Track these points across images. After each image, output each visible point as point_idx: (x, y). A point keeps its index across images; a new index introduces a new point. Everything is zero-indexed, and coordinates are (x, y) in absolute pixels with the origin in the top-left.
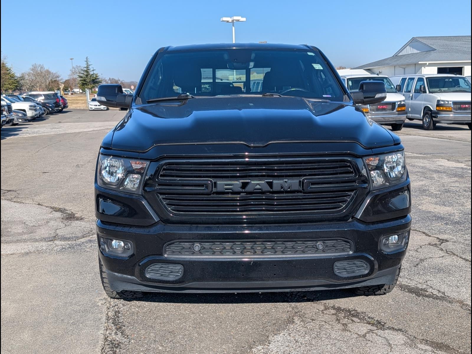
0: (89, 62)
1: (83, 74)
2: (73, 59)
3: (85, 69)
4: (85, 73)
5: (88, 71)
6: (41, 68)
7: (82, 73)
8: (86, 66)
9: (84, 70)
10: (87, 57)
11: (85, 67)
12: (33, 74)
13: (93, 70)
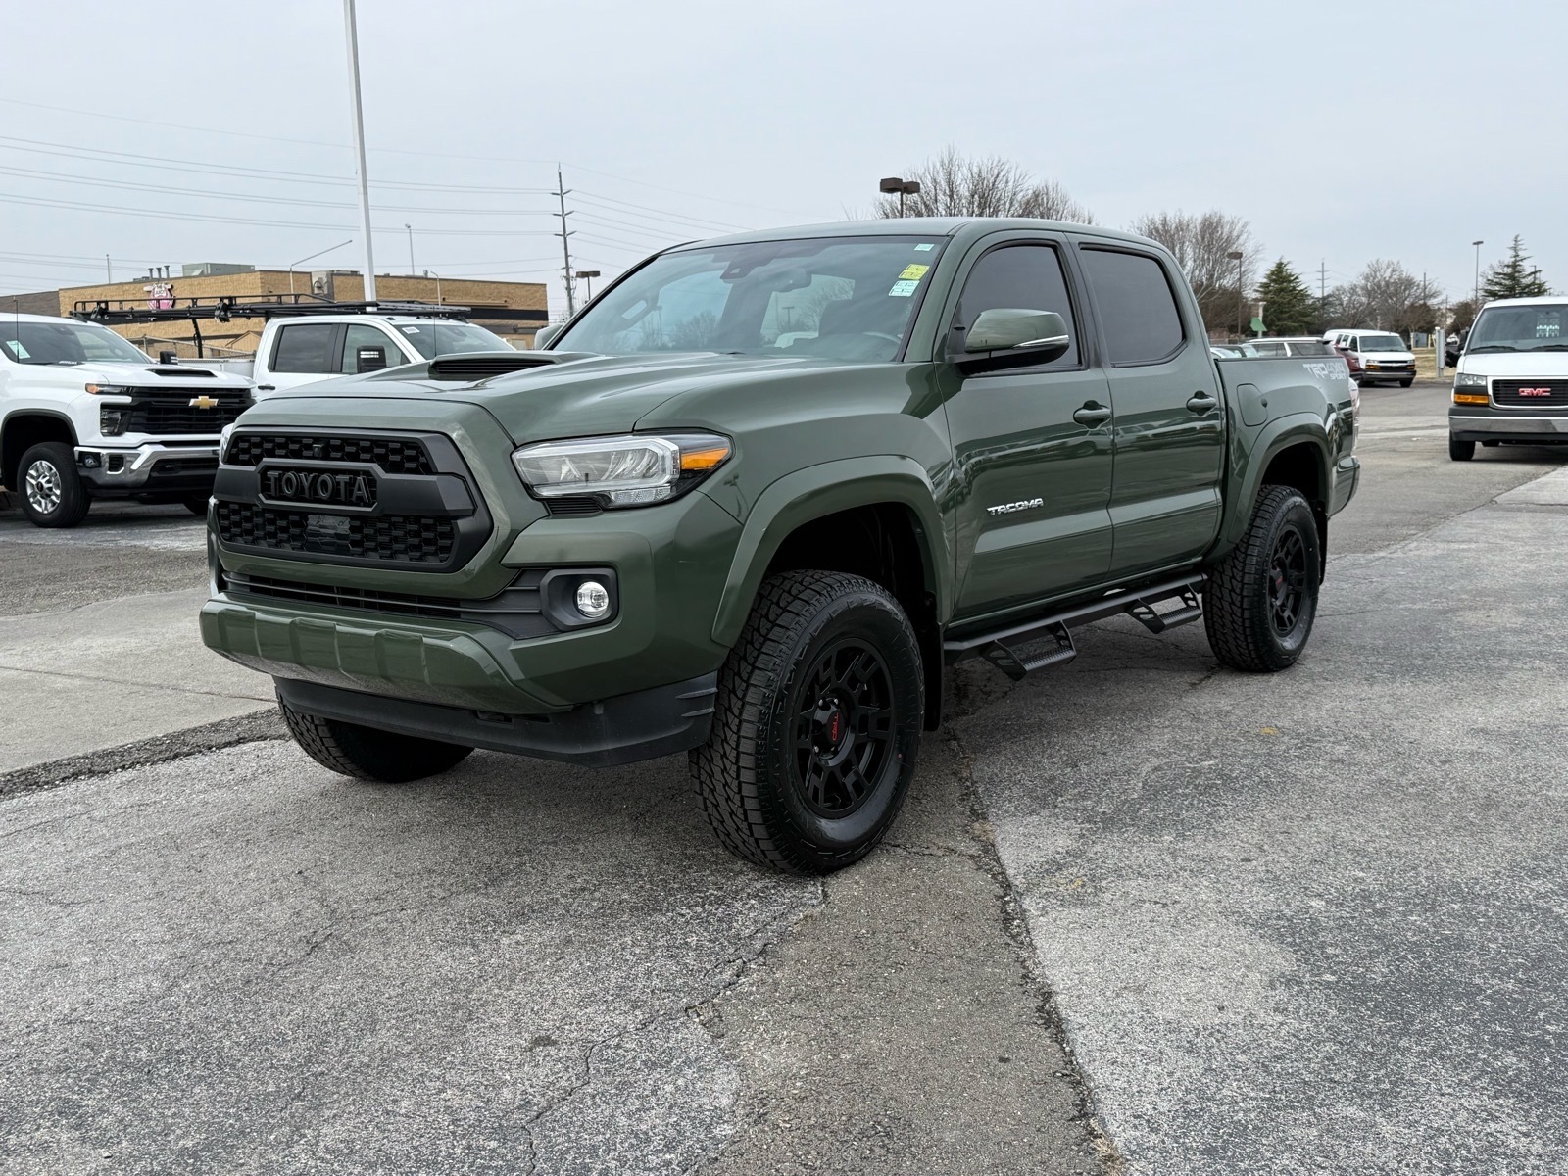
0: (1521, 249)
1: (1501, 284)
2: (1482, 242)
3: (1508, 270)
4: (1507, 283)
5: (1517, 275)
6: (1393, 271)
7: (1497, 284)
8: (1509, 260)
9: (1505, 275)
10: (1517, 237)
11: (1508, 266)
12: (1363, 289)
13: (1534, 273)
